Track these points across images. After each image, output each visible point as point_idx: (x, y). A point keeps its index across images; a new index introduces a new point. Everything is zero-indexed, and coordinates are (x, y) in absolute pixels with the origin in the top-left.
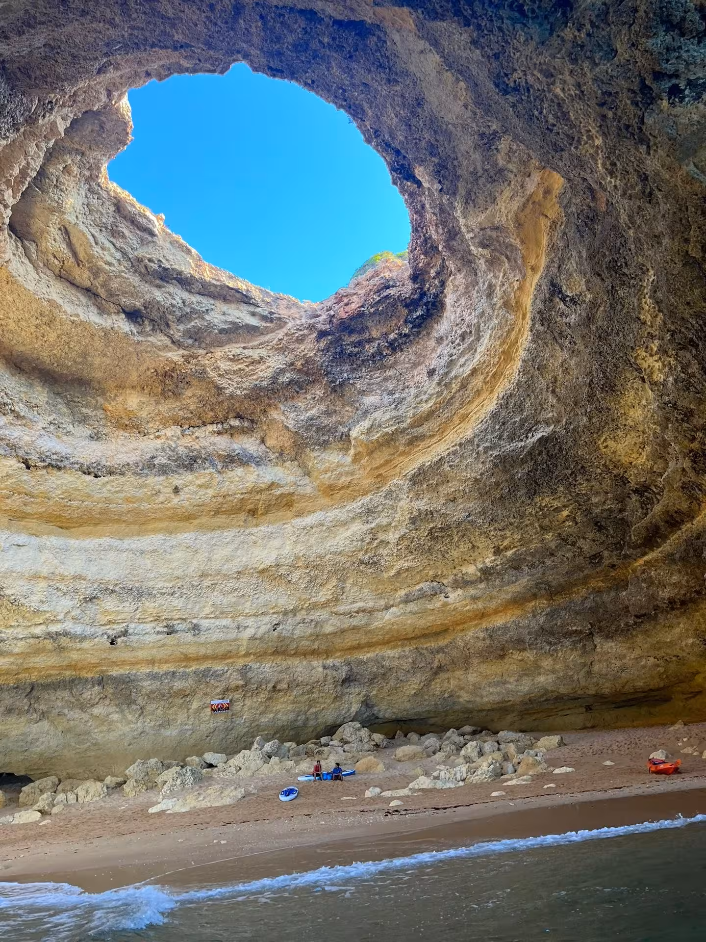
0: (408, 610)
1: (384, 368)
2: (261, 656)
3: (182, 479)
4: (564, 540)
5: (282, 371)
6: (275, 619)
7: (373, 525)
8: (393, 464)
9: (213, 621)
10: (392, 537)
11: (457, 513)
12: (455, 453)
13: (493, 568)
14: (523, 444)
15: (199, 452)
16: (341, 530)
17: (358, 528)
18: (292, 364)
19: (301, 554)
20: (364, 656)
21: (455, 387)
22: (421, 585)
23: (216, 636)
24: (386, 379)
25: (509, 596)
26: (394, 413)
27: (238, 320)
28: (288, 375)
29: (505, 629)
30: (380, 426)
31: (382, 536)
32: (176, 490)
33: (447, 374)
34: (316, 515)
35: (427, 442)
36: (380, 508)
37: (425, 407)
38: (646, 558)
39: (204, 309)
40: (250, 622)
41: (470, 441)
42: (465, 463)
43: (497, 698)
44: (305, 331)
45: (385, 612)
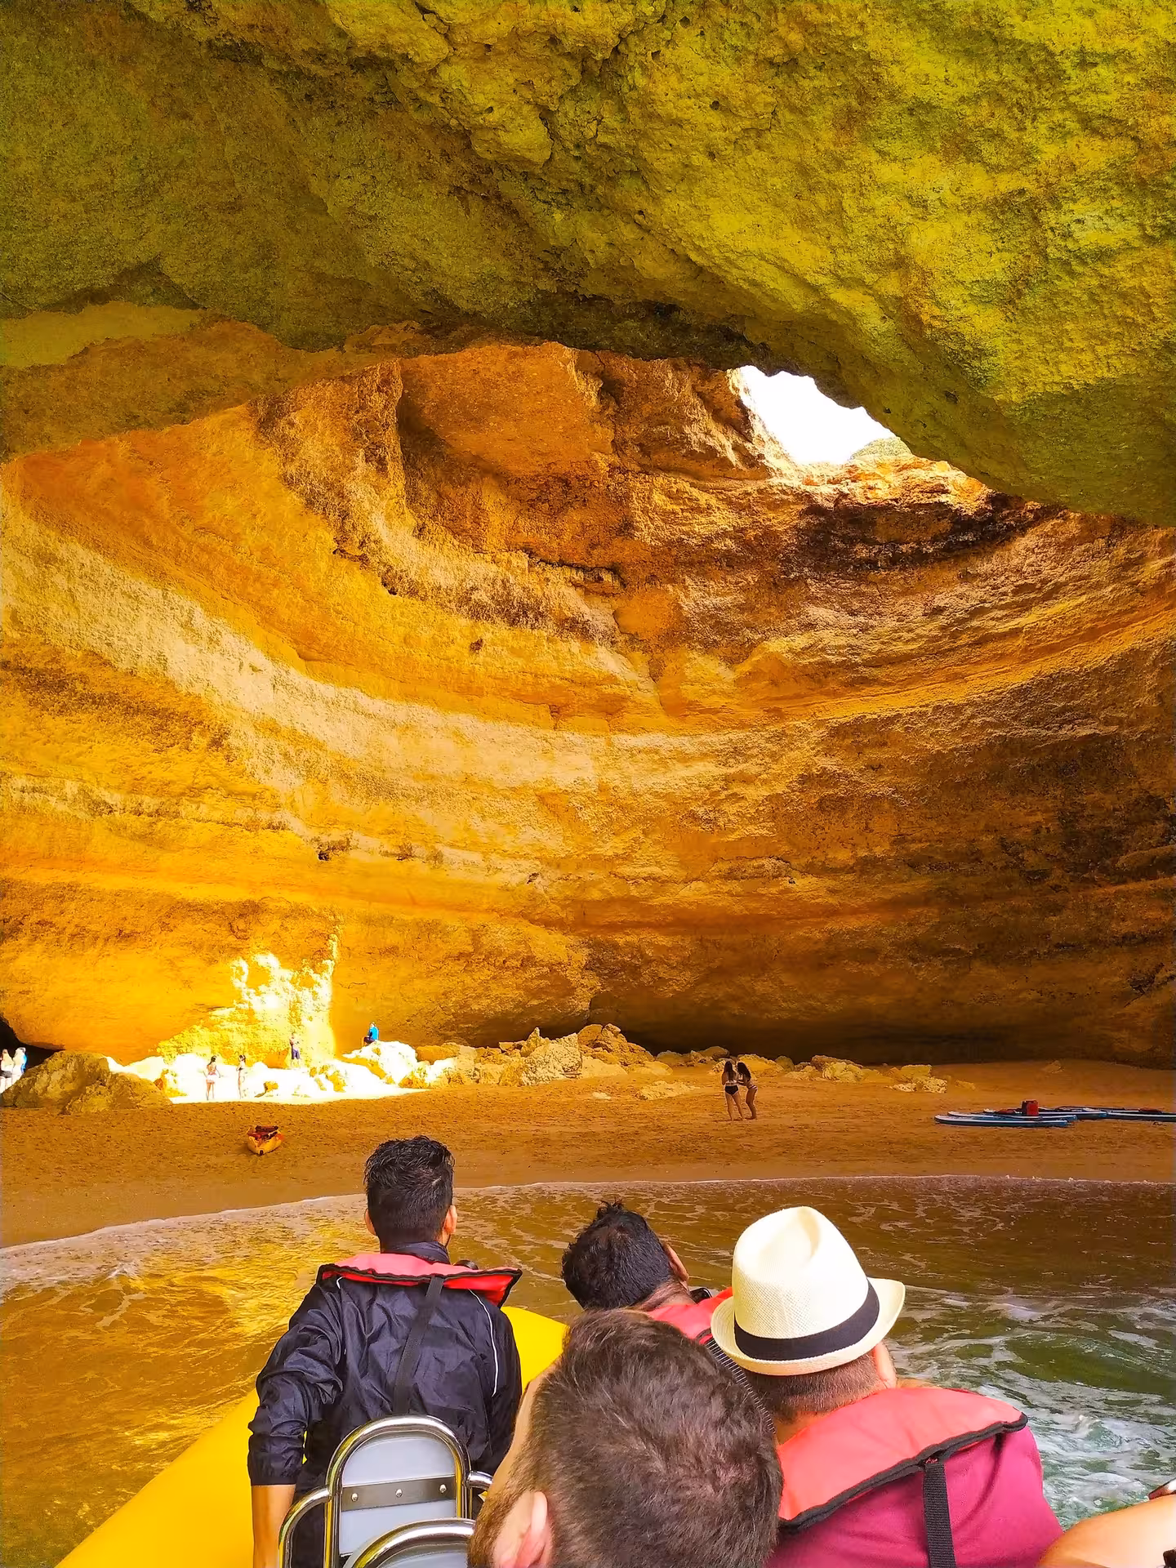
0: (726, 889)
1: (860, 580)
2: (503, 915)
3: (495, 632)
4: (1004, 847)
5: (724, 534)
6: (536, 867)
7: (732, 771)
8: (806, 701)
9: (459, 852)
10: (755, 793)
11: (879, 786)
12: (922, 715)
13: (883, 859)
14: (1050, 733)
15: (539, 603)
16: (679, 766)
17: (709, 769)
18: (742, 530)
19: (612, 785)
20: (620, 939)
21: (964, 639)
22: (764, 862)
23: (460, 875)
24: (855, 594)
25: (888, 896)
26: (853, 642)
27: (719, 448)
28: (728, 542)
29: (859, 933)
30: (823, 650)
31: (736, 788)
32: (477, 646)
33: (965, 620)
34: (652, 736)
35: (877, 689)
36: (755, 751)
37: (900, 648)
38: (1122, 887)
39: (692, 417)
40: (506, 864)
41: (957, 709)
42: (932, 730)
43: (785, 1015)
44: (791, 497)
45: (682, 885)
